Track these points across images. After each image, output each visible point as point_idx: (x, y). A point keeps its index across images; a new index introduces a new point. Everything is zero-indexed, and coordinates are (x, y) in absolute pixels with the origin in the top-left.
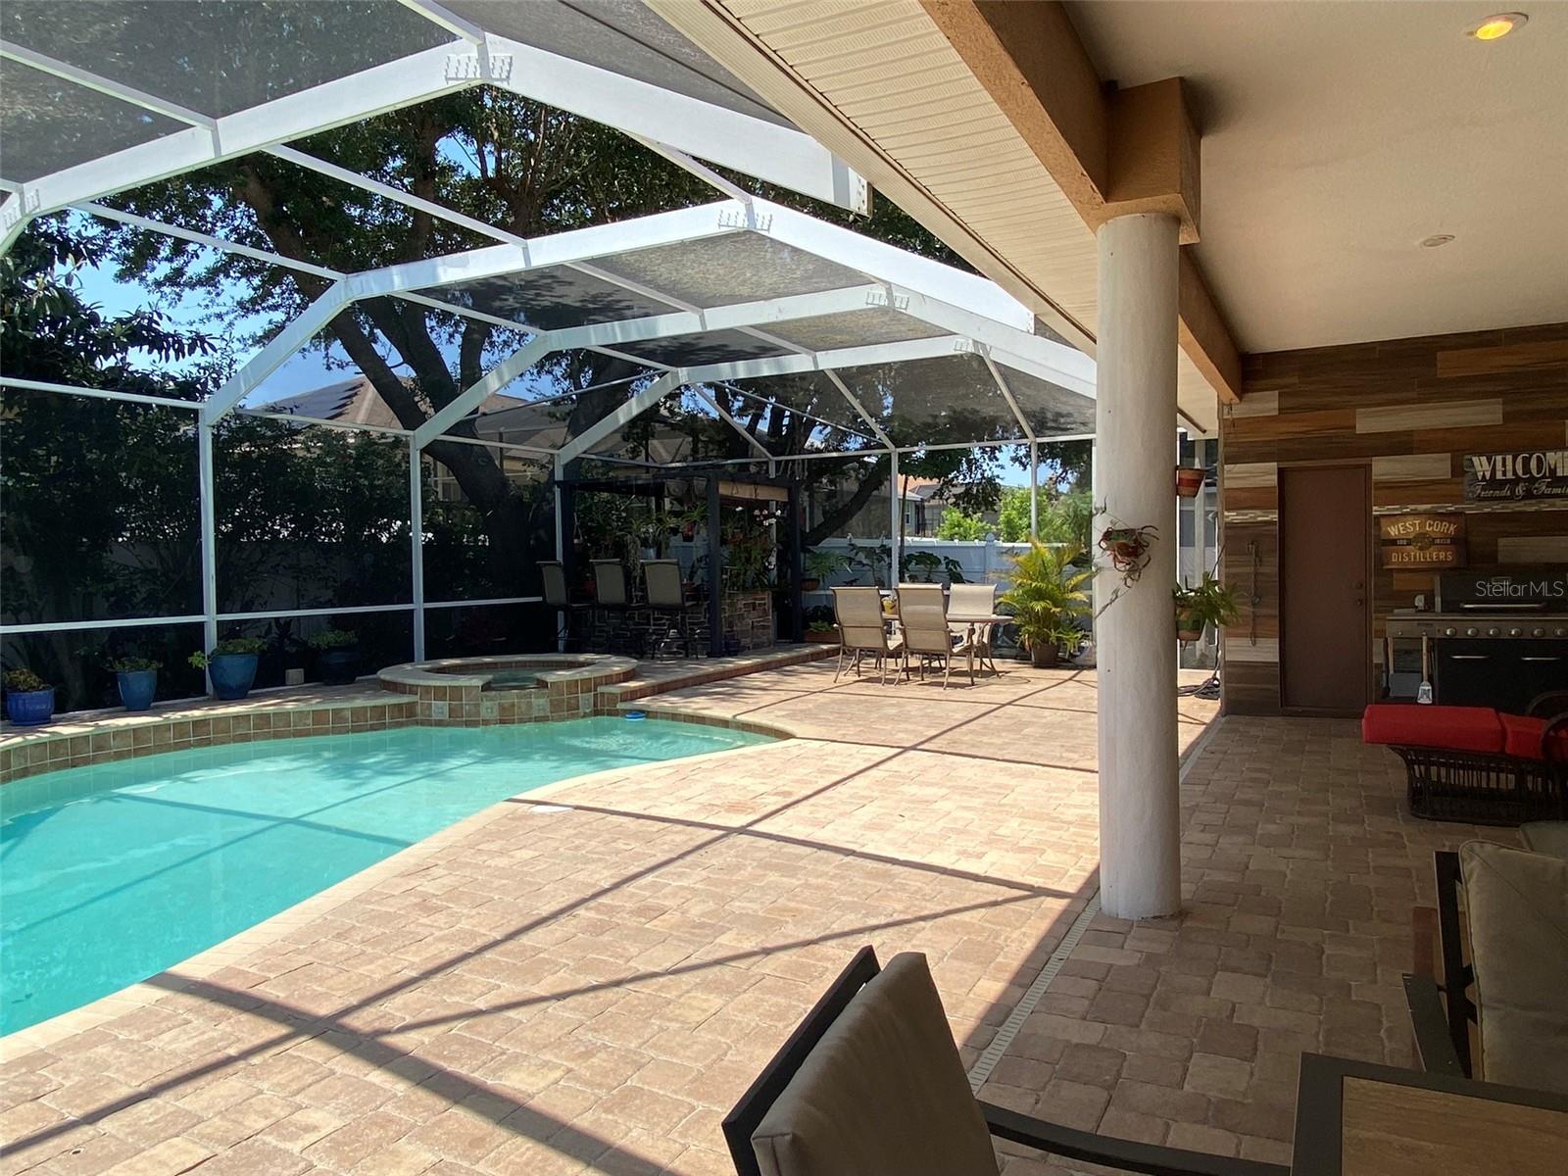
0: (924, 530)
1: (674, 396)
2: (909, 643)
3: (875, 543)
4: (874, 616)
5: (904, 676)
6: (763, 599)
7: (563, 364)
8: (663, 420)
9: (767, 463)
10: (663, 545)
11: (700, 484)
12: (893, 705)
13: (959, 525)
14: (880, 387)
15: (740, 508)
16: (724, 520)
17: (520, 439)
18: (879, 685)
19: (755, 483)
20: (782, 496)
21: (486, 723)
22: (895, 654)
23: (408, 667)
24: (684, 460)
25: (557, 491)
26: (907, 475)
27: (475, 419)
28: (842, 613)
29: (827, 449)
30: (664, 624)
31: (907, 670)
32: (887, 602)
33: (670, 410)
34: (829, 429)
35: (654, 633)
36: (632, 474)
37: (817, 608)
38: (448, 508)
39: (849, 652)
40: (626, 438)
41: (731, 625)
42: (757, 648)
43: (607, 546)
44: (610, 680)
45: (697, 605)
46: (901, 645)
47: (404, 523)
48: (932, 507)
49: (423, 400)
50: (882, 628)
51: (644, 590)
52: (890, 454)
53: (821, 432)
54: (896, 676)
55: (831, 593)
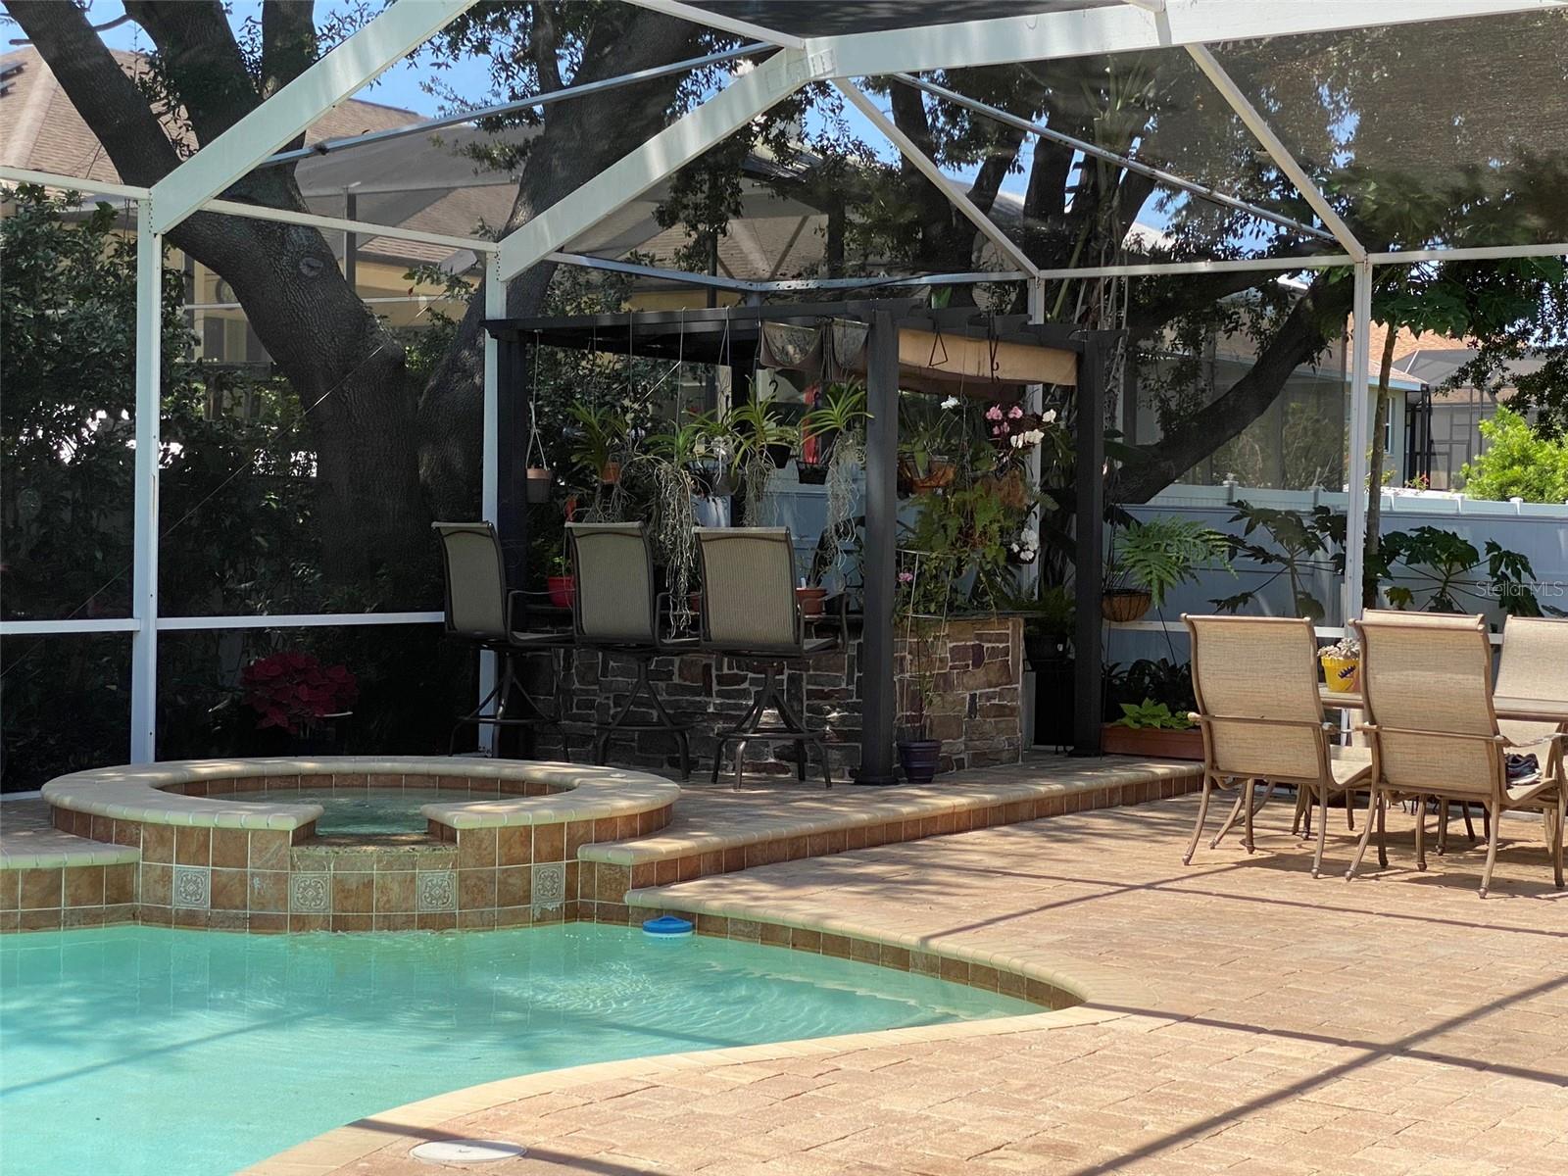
0: (1427, 469)
1: (788, 109)
2: (1389, 770)
3: (1299, 501)
4: (1297, 694)
5: (1371, 855)
6: (1001, 638)
7: (513, 24)
8: (759, 172)
9: (1023, 287)
10: (751, 494)
11: (849, 336)
12: (1342, 931)
13: (1525, 460)
14: (1324, 91)
15: (951, 402)
16: (907, 428)
17: (396, 211)
18: (1304, 878)
19: (993, 338)
20: (1059, 371)
21: (300, 923)
22: (1351, 797)
23: (111, 774)
24: (811, 272)
25: (491, 346)
26: (1394, 323)
27: (293, 163)
28: (1214, 682)
29: (1181, 253)
30: (745, 694)
31: (1381, 839)
32: (1332, 658)
33: (779, 144)
34: (1183, 199)
35: (717, 716)
36: (679, 306)
37: (1141, 666)
38: (220, 380)
39: (1226, 785)
40: (666, 218)
41: (917, 701)
42: (982, 764)
43: (608, 489)
44: (608, 831)
45: (833, 647)
46: (1366, 773)
47: (114, 415)
48: (1452, 409)
49: (170, 108)
50: (1316, 728)
51: (699, 605)
52: (1350, 268)
53: (1161, 206)
54: (1352, 854)
55: (1182, 627)
